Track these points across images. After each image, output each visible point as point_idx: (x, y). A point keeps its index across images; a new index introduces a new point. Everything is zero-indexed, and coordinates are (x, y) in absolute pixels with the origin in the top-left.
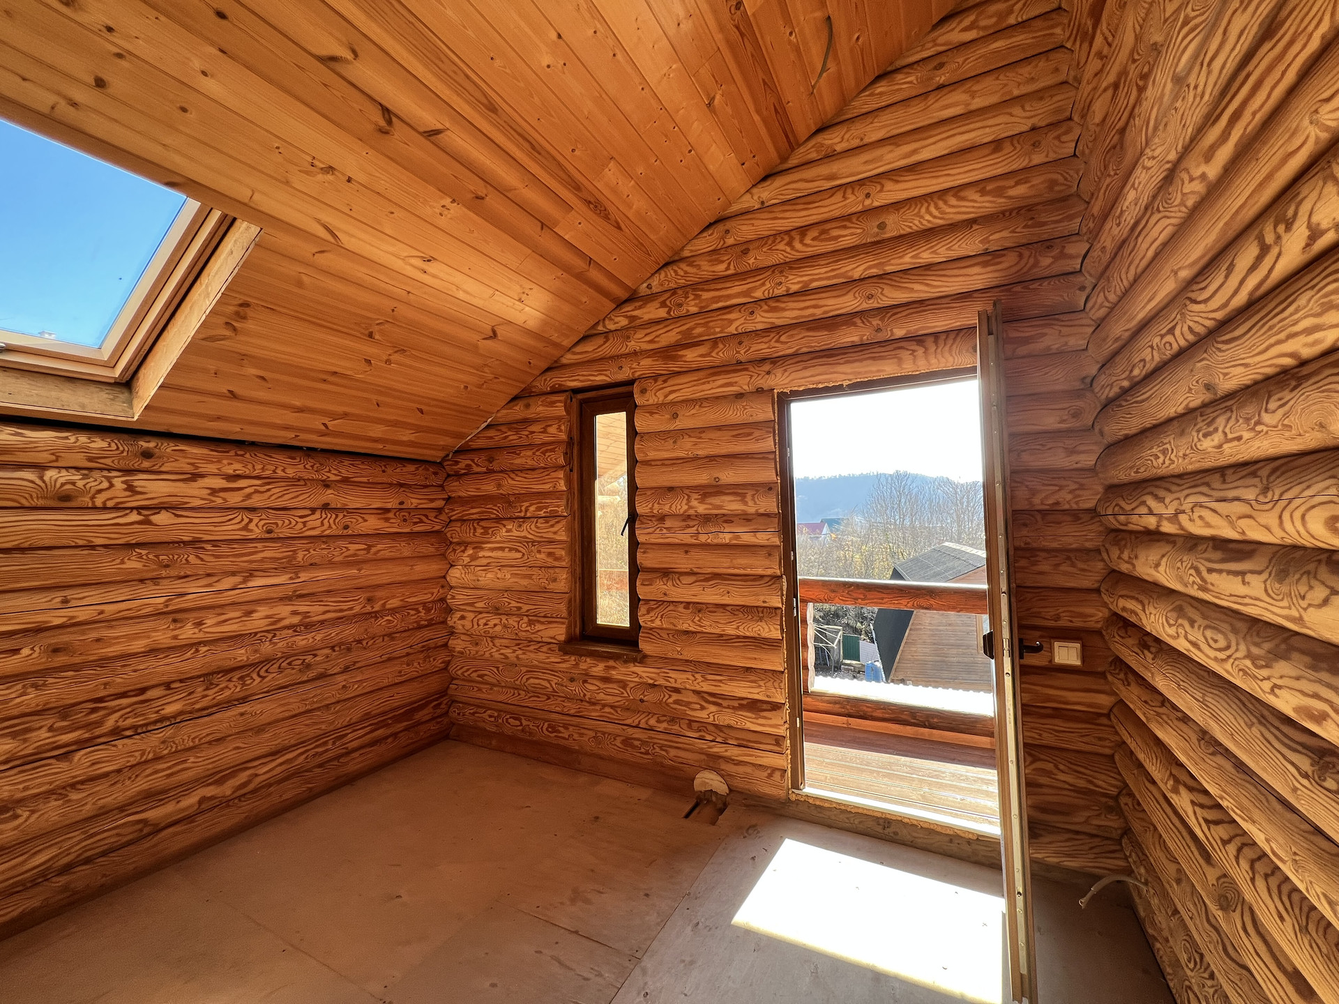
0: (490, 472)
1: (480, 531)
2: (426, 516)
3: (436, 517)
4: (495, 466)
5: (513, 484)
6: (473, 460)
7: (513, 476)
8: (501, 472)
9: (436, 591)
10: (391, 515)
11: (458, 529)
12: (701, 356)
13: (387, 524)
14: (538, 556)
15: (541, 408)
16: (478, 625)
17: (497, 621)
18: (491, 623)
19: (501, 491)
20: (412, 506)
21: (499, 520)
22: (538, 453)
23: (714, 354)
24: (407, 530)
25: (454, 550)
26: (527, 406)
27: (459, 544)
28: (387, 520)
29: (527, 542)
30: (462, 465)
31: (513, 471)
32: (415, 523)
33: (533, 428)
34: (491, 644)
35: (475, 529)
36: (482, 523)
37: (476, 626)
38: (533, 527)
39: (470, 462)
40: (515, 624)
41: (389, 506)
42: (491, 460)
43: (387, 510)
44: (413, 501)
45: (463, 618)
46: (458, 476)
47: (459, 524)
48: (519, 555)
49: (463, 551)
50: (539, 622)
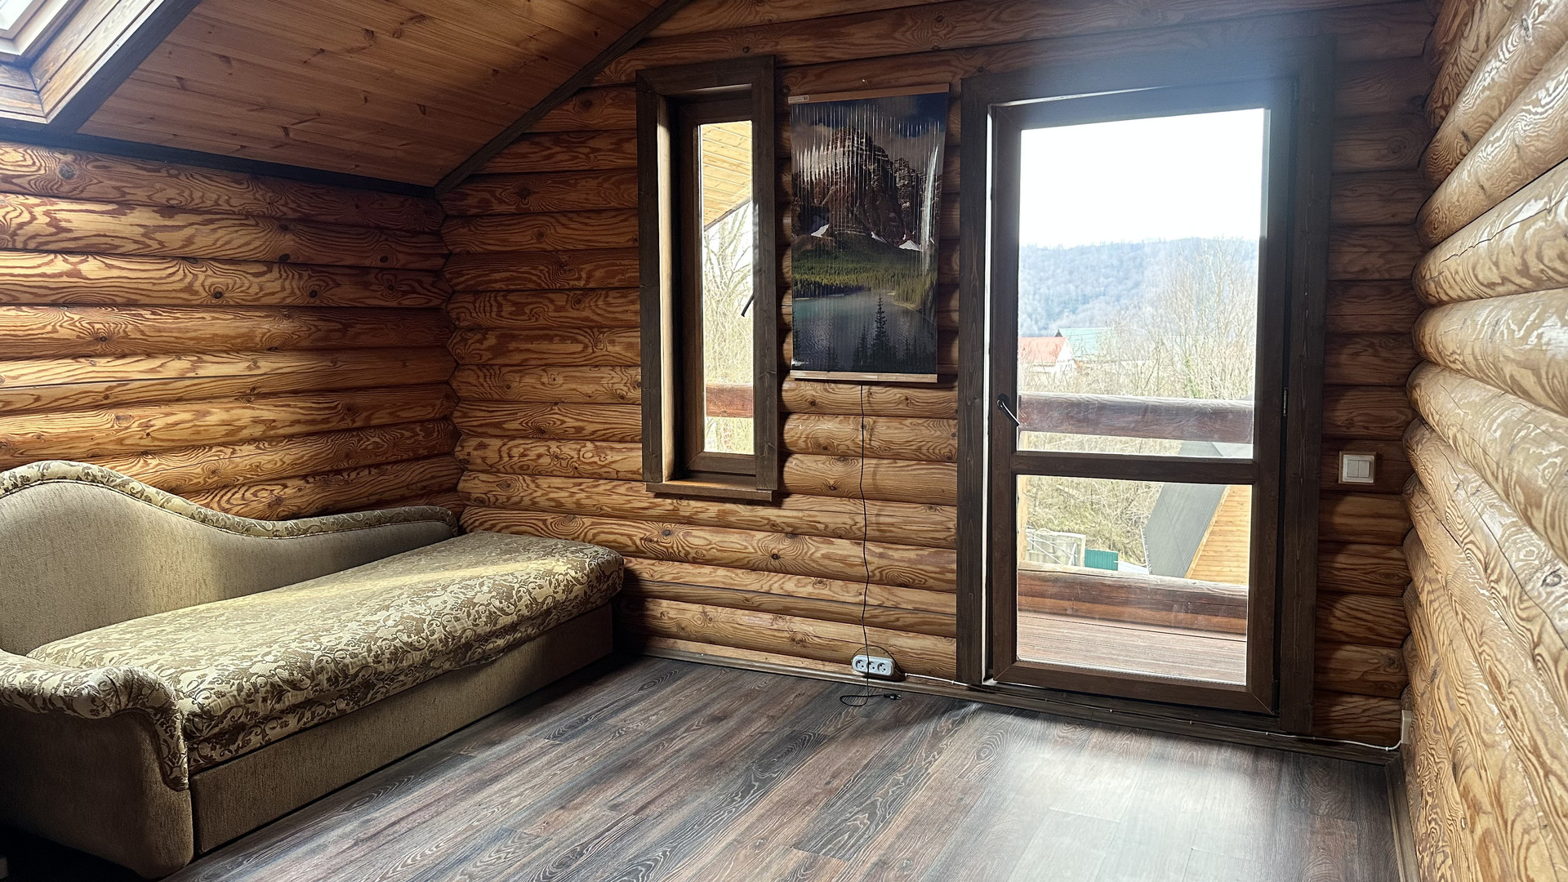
0: (522, 214)
1: (507, 309)
2: (420, 283)
3: (432, 285)
4: (533, 203)
5: (566, 235)
6: (493, 194)
7: (563, 220)
8: (543, 213)
9: (438, 402)
10: (371, 277)
11: (470, 306)
12: (878, 36)
13: (367, 293)
14: (610, 348)
15: (611, 110)
16: (510, 457)
17: (542, 450)
18: (532, 454)
19: (543, 246)
20: (398, 266)
21: (540, 292)
22: (606, 185)
23: (898, 35)
24: (394, 304)
25: (464, 340)
26: (588, 105)
27: (471, 330)
28: (366, 285)
29: (591, 328)
30: (471, 201)
31: (564, 213)
32: (405, 293)
33: (595, 143)
34: (532, 486)
35: (500, 306)
36: (511, 297)
37: (506, 459)
38: (600, 303)
39: (487, 196)
40: (574, 454)
41: (367, 263)
42: (524, 193)
43: (366, 270)
44: (400, 256)
45: (482, 446)
46: (466, 219)
47: (470, 298)
48: (580, 347)
49: (480, 341)
50: (612, 449)
